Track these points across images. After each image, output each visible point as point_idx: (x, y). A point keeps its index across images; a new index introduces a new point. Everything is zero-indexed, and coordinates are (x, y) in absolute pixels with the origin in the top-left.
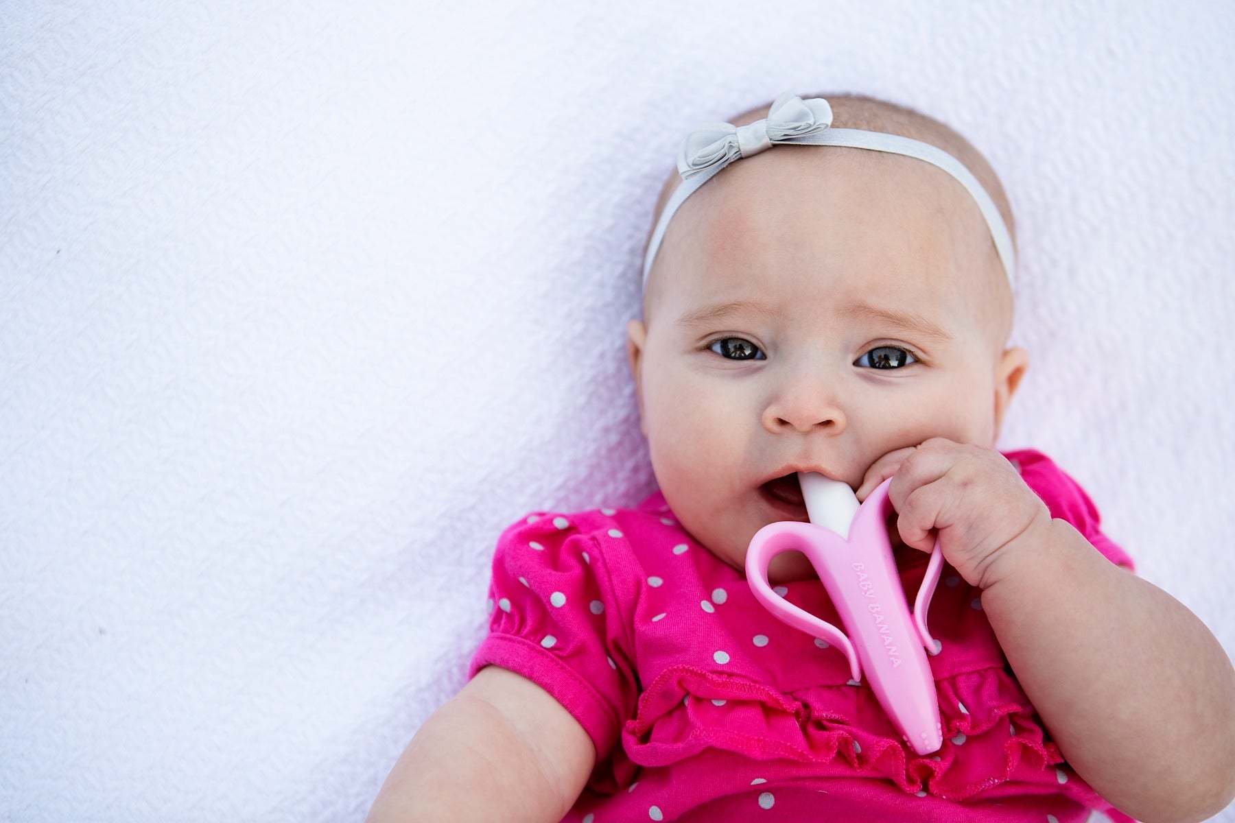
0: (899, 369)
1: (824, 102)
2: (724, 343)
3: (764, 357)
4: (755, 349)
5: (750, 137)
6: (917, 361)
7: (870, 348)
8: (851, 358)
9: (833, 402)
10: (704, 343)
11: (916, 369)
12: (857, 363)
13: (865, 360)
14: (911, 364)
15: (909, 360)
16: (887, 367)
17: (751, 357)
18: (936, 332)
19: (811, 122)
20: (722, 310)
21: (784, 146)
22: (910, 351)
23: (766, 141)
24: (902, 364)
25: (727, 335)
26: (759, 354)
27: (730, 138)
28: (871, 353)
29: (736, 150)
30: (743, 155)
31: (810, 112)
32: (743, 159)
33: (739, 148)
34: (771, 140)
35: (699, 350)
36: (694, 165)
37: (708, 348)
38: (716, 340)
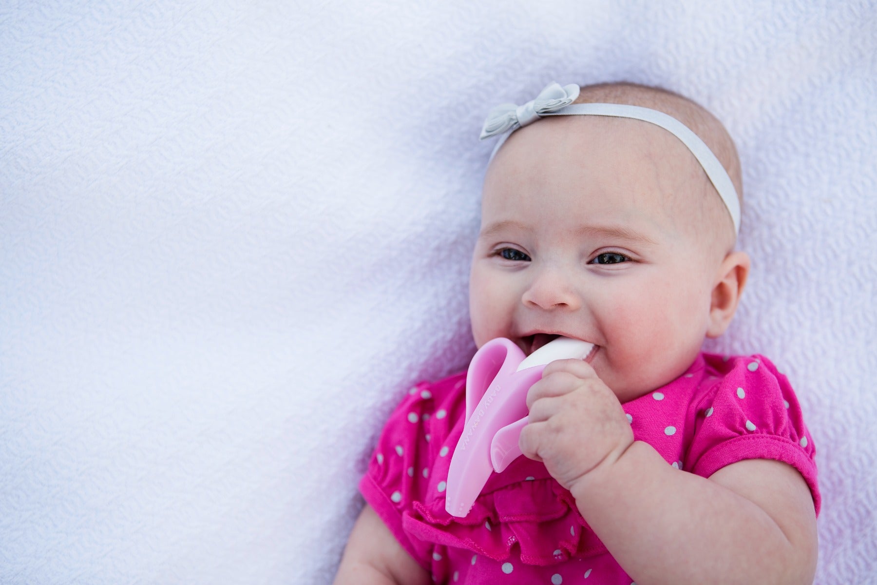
2: (505, 250)
4: (524, 255)
7: (599, 253)
8: (586, 259)
12: (590, 262)
13: (596, 261)
16: (614, 263)
19: (563, 99)
20: (498, 227)
23: (534, 114)
25: (505, 245)
26: (526, 258)
28: (599, 256)
29: (515, 121)
30: (522, 124)
31: (565, 92)
32: (521, 128)
33: (517, 119)
34: (537, 112)
35: (491, 256)
36: (488, 132)
37: (498, 253)
38: (501, 249)
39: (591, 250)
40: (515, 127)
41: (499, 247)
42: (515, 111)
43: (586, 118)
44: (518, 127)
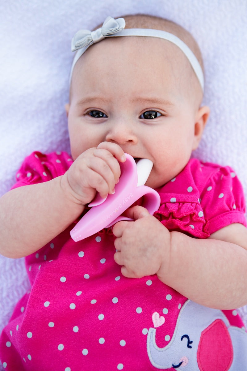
0: (155, 119)
1: (123, 19)
2: (92, 112)
3: (107, 117)
4: (103, 114)
5: (96, 36)
6: (162, 115)
7: (144, 111)
8: (138, 116)
9: (132, 133)
10: (86, 112)
11: (162, 118)
12: (140, 117)
13: (143, 116)
14: (159, 116)
15: (158, 115)
16: (151, 118)
17: (102, 117)
18: (168, 103)
19: (117, 28)
20: (90, 100)
21: (109, 38)
22: (158, 112)
23: (102, 36)
24: (156, 116)
25: (92, 109)
26: (104, 116)
27: (88, 36)
28: (144, 114)
29: (91, 40)
30: (94, 42)
31: (117, 23)
32: (94, 44)
33: (92, 40)
34: (103, 35)
35: (84, 115)
36: (76, 47)
37: (87, 114)
38: (89, 111)
39: (141, 110)
40: (91, 44)
41: (88, 110)
42: (90, 34)
43: (131, 38)
44: (92, 43)
